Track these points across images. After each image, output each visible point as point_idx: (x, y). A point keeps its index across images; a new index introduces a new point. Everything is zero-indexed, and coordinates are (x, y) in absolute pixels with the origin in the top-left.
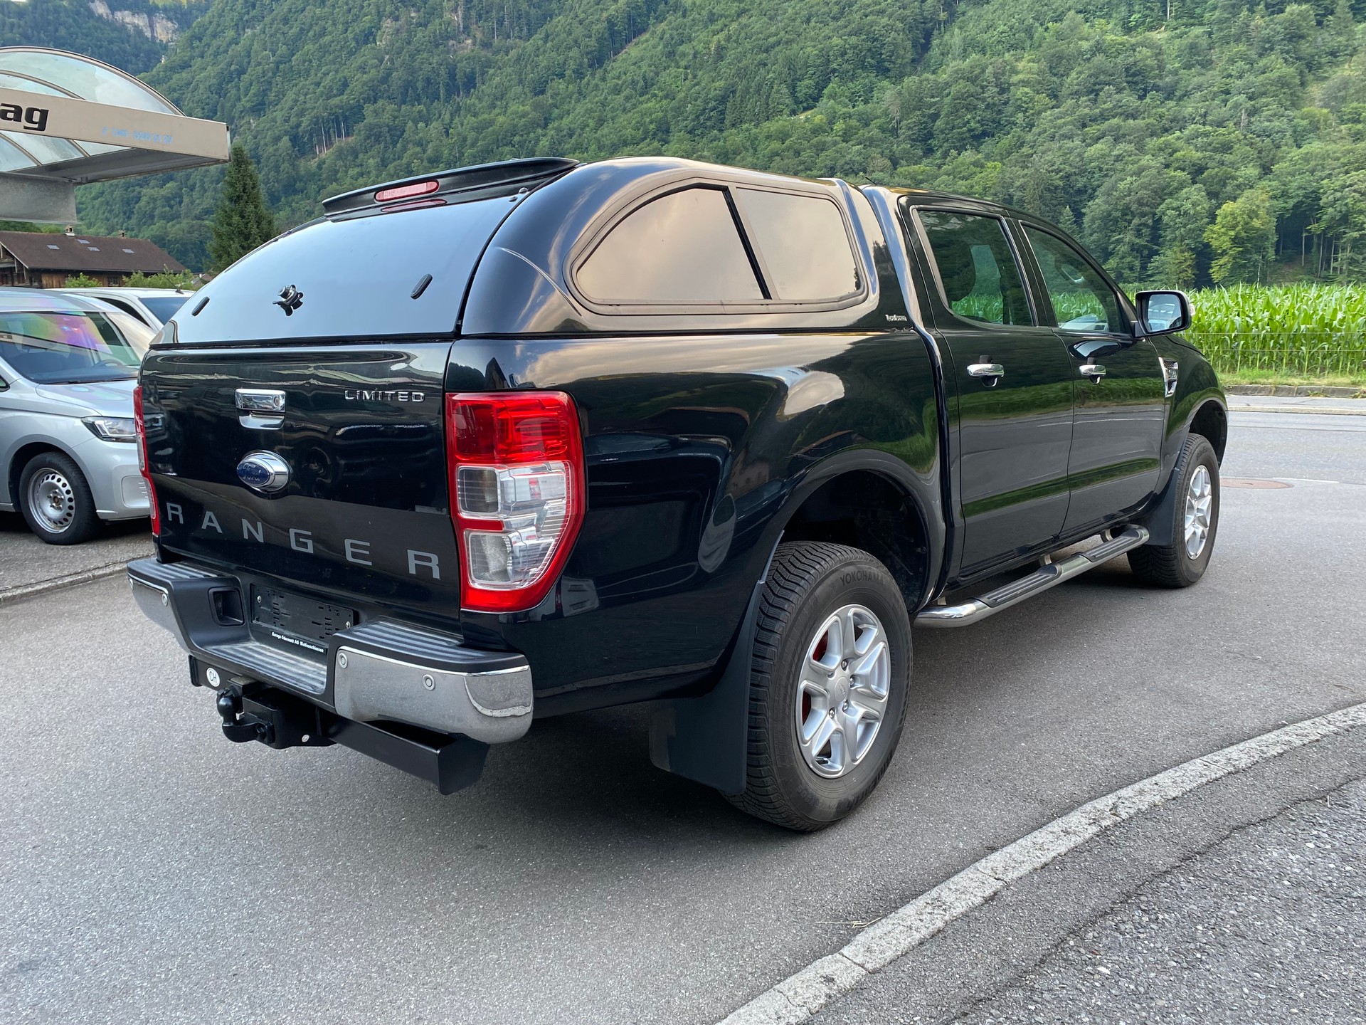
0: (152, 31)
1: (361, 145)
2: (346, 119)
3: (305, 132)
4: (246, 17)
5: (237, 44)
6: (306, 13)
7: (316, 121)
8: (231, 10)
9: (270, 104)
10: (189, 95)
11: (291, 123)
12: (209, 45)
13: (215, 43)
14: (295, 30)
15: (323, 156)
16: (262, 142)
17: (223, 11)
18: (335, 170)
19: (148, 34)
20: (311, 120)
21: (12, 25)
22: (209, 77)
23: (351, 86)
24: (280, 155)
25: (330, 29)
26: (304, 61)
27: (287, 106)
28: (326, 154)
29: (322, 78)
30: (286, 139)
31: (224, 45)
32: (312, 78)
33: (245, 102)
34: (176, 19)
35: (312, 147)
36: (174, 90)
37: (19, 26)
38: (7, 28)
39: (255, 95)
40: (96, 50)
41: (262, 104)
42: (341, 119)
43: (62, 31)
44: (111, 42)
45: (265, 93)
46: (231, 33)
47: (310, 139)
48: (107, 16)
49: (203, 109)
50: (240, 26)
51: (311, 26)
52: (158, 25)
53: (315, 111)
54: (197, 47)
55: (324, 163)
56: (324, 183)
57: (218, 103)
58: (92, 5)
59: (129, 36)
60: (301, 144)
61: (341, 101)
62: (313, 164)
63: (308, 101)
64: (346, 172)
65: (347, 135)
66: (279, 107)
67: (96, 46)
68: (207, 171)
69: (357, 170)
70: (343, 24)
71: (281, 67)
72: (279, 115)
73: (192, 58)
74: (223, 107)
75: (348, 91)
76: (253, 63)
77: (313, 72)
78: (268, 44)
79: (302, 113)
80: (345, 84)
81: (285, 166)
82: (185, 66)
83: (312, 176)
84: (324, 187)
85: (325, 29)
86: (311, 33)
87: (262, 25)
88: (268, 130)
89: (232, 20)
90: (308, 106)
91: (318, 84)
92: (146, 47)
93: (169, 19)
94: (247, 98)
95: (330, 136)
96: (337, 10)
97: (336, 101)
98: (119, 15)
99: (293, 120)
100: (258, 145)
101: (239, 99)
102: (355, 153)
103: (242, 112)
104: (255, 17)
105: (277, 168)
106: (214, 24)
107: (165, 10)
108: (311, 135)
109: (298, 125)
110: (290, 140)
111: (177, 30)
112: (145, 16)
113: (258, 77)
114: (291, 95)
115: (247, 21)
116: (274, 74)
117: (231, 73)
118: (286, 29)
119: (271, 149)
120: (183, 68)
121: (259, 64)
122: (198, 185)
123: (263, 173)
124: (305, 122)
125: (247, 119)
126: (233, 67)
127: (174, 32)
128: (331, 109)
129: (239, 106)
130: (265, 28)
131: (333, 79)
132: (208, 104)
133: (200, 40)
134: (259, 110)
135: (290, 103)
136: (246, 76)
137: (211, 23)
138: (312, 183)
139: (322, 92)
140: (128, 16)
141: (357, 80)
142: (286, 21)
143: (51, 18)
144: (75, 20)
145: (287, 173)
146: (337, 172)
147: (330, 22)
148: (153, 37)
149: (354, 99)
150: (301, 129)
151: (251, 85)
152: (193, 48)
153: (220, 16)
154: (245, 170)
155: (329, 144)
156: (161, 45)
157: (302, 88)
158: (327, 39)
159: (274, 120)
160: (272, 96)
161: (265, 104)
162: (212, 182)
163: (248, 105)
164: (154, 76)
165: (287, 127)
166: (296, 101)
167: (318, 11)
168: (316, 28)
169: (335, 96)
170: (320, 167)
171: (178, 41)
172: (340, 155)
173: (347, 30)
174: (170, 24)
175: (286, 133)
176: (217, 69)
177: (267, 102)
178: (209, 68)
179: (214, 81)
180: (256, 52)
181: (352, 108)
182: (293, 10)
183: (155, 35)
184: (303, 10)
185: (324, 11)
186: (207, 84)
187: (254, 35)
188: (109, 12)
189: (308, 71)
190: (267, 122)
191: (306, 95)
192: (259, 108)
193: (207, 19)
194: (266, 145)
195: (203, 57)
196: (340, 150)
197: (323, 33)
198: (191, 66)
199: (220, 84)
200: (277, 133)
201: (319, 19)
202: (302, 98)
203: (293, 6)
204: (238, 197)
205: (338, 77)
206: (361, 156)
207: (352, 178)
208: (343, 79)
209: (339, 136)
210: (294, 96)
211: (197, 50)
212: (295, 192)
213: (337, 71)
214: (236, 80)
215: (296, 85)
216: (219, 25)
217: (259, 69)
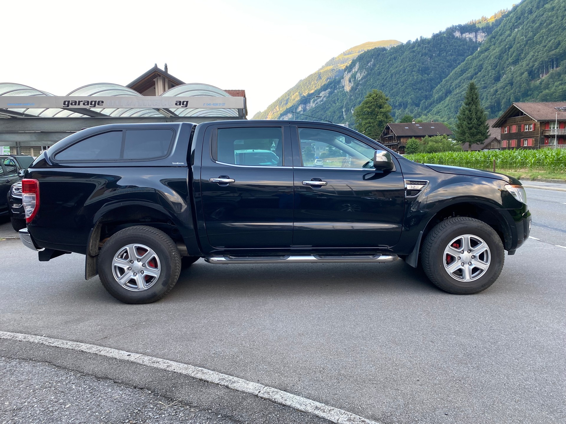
0: (476, 39)
1: (563, 71)
2: (557, 60)
3: (536, 69)
4: (516, 24)
5: (510, 36)
6: (544, 16)
7: (542, 63)
8: (510, 22)
9: (521, 59)
10: (487, 62)
11: (529, 66)
12: (498, 39)
13: (501, 38)
14: (538, 24)
15: (544, 78)
16: (515, 76)
17: (506, 24)
18: (548, 84)
19: (474, 40)
20: (539, 63)
21: (426, 47)
22: (496, 52)
23: (562, 44)
24: (522, 80)
25: (554, 20)
26: (540, 37)
27: (529, 59)
28: (545, 77)
29: (547, 43)
30: (526, 73)
31: (505, 38)
32: (543, 44)
33: (510, 60)
34: (486, 31)
35: (539, 75)
36: (481, 60)
37: (428, 47)
38: (424, 49)
39: (515, 56)
40: (453, 50)
41: (518, 59)
42: (554, 60)
43: (443, 46)
44: (459, 46)
45: (520, 55)
46: (508, 32)
47: (538, 72)
48: (460, 36)
49: (492, 66)
50: (512, 29)
51: (546, 21)
52: (479, 36)
53: (542, 58)
54: (493, 41)
55: (543, 81)
56: (542, 90)
57: (498, 62)
58: (454, 34)
59: (467, 43)
60: (533, 74)
61: (556, 52)
62: (538, 82)
63: (539, 54)
64: (554, 84)
65: (557, 67)
66: (525, 59)
67: (454, 49)
68: (490, 91)
69: (560, 82)
70: (561, 17)
71: (529, 42)
72: (524, 63)
73: (490, 46)
74: (500, 64)
75: (560, 47)
76: (516, 43)
77: (543, 41)
78: (524, 33)
79: (535, 61)
80: (559, 44)
81: (524, 85)
82: (487, 50)
83: (537, 88)
84: (541, 92)
85: (552, 21)
86: (545, 24)
87: (522, 26)
88: (518, 70)
89: (509, 27)
90: (539, 57)
91: (545, 46)
92: (473, 45)
93: (483, 32)
94: (511, 58)
95: (548, 69)
96: (559, 11)
97: (553, 52)
98: (464, 35)
99: (531, 64)
100: (513, 77)
101: (508, 59)
102: (559, 75)
103: (508, 65)
104: (520, 23)
105: (520, 86)
106: (501, 30)
107: (482, 29)
108: (539, 70)
109: (533, 66)
110: (528, 73)
111: (486, 36)
112: (474, 33)
113: (518, 48)
114: (532, 53)
115: (516, 26)
116: (525, 46)
117: (506, 49)
118: (533, 25)
119: (518, 79)
120: (486, 51)
121: (519, 43)
122: (485, 97)
123: (513, 89)
124: (536, 64)
125: (510, 67)
126: (507, 46)
127: (485, 37)
128: (550, 56)
129: (507, 63)
130: (524, 27)
131: (553, 43)
132: (494, 64)
133: (494, 38)
134: (516, 62)
135: (531, 57)
136: (512, 49)
137: (500, 30)
138: (536, 91)
139: (547, 50)
140: (468, 34)
141: (565, 41)
142: (534, 21)
143: (439, 42)
144: (447, 41)
145: (525, 88)
146: (549, 84)
147: (555, 17)
148: (476, 41)
149: (562, 50)
150: (534, 67)
151: (514, 52)
152: (491, 42)
153: (504, 26)
154: (474, 92)
155: (547, 72)
156: (479, 43)
157: (537, 49)
158: (552, 25)
159: (522, 66)
160: (523, 56)
161: (519, 60)
162: (490, 96)
163: (511, 61)
164: (473, 56)
165: (527, 68)
166: (533, 56)
167: (550, 14)
168: (548, 21)
169: (553, 50)
170: (541, 83)
171: (485, 40)
172: (552, 77)
173: (563, 19)
174: (484, 34)
175: (527, 70)
176: (500, 48)
177: (520, 59)
178: (496, 49)
179: (498, 54)
180: (518, 38)
181: (561, 54)
182: (538, 16)
183: (477, 40)
184: (543, 15)
185: (553, 13)
186: (495, 55)
187: (518, 31)
188: (460, 35)
189: (541, 42)
190: (519, 67)
191: (539, 52)
192: (515, 62)
193: (499, 28)
194: (517, 77)
195: (494, 45)
196: (552, 74)
197: (551, 23)
198: (489, 50)
199: (500, 55)
200: (522, 71)
201: (550, 17)
202: (536, 54)
203: (539, 14)
204: (469, 103)
205: (556, 41)
206: (562, 76)
207: (556, 86)
208: (558, 42)
209: (553, 68)
210: (533, 54)
211: (493, 42)
212: (528, 96)
213: (555, 39)
214: (508, 51)
215: (535, 49)
216: (503, 30)
217: (518, 45)
